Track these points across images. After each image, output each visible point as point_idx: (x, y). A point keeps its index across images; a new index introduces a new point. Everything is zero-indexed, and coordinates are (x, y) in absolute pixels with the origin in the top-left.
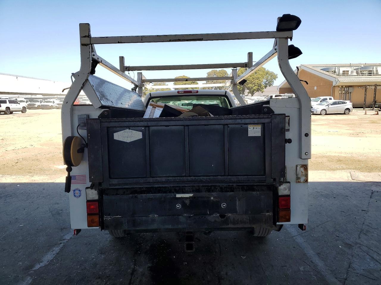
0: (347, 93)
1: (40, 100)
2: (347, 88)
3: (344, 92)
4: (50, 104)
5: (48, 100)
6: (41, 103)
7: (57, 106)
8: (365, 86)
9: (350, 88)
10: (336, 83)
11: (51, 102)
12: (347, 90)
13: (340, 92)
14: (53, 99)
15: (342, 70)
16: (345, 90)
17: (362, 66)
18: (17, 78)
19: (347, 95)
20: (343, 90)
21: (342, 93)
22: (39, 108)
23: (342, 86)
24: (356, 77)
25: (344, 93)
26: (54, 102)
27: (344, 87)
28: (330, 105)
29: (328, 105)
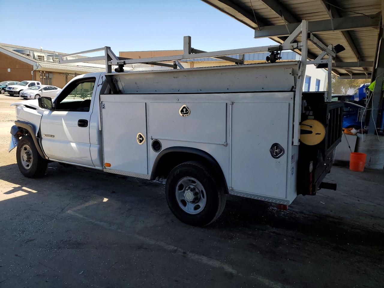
0: (48, 78)
2: (48, 74)
3: (45, 77)
8: (66, 73)
9: (50, 74)
10: (36, 68)
12: (48, 76)
13: (41, 77)
15: (36, 54)
16: (46, 76)
17: (57, 54)
19: (48, 80)
20: (44, 75)
21: (43, 79)
23: (43, 72)
24: (53, 63)
25: (45, 79)
27: (44, 72)
28: (44, 90)
29: (41, 90)
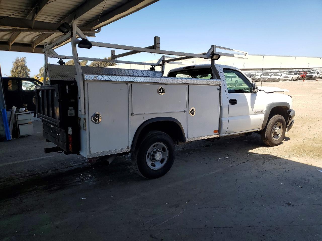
1: (271, 74)
4: (278, 77)
5: (278, 74)
6: (271, 76)
7: (284, 78)
11: (279, 75)
14: (281, 73)
18: (264, 57)
22: (269, 80)
26: (281, 75)
